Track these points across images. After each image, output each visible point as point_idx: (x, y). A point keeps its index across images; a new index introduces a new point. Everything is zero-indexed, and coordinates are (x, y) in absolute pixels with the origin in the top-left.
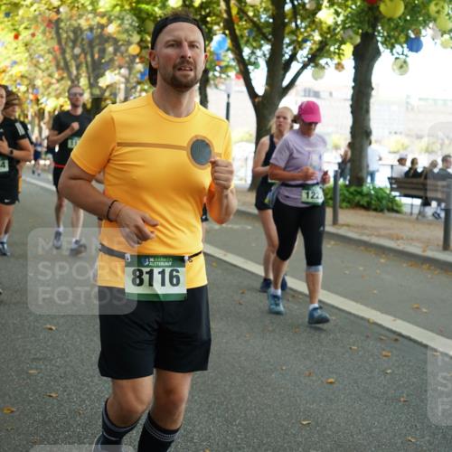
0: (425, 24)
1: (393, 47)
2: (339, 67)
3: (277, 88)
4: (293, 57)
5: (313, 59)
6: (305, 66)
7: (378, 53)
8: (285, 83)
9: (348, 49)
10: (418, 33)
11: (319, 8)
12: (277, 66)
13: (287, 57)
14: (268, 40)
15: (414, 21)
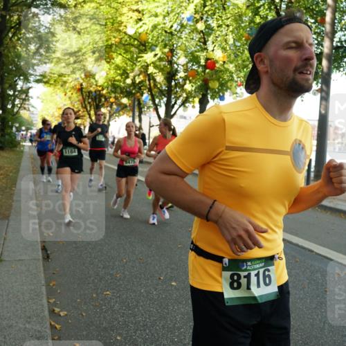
0: (226, 90)
1: (214, 99)
2: (193, 107)
3: (169, 115)
4: (175, 103)
5: (183, 104)
6: (180, 106)
7: (208, 102)
8: (172, 113)
9: (197, 100)
10: (224, 94)
11: (185, 84)
12: (169, 107)
13: (173, 103)
14: (165, 96)
15: (222, 89)
